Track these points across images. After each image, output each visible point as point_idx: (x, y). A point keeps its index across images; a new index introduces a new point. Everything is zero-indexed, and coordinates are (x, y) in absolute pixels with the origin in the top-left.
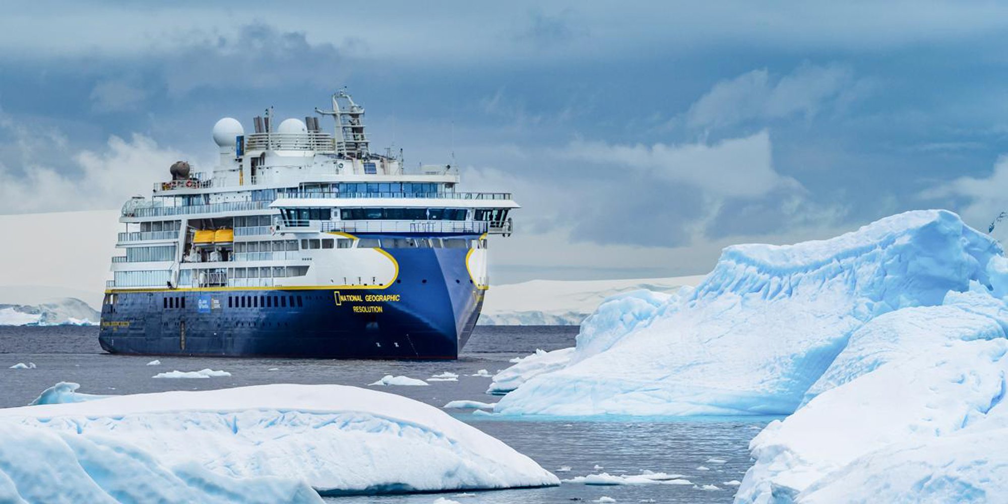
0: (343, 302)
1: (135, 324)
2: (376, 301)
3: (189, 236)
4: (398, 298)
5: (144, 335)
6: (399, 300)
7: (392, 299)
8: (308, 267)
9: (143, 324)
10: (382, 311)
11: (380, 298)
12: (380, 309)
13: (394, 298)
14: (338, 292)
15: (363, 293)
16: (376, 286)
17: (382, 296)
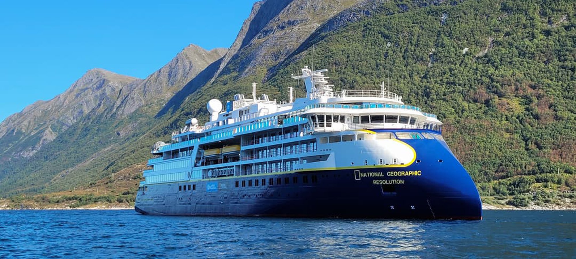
0: (362, 178)
1: (158, 199)
2: (398, 175)
3: (199, 153)
4: (419, 173)
5: (164, 204)
6: (420, 174)
7: (414, 174)
8: (329, 155)
9: (164, 199)
10: (403, 183)
11: (402, 173)
12: (402, 182)
13: (416, 173)
14: (359, 171)
15: (385, 170)
16: (398, 165)
17: (404, 172)
